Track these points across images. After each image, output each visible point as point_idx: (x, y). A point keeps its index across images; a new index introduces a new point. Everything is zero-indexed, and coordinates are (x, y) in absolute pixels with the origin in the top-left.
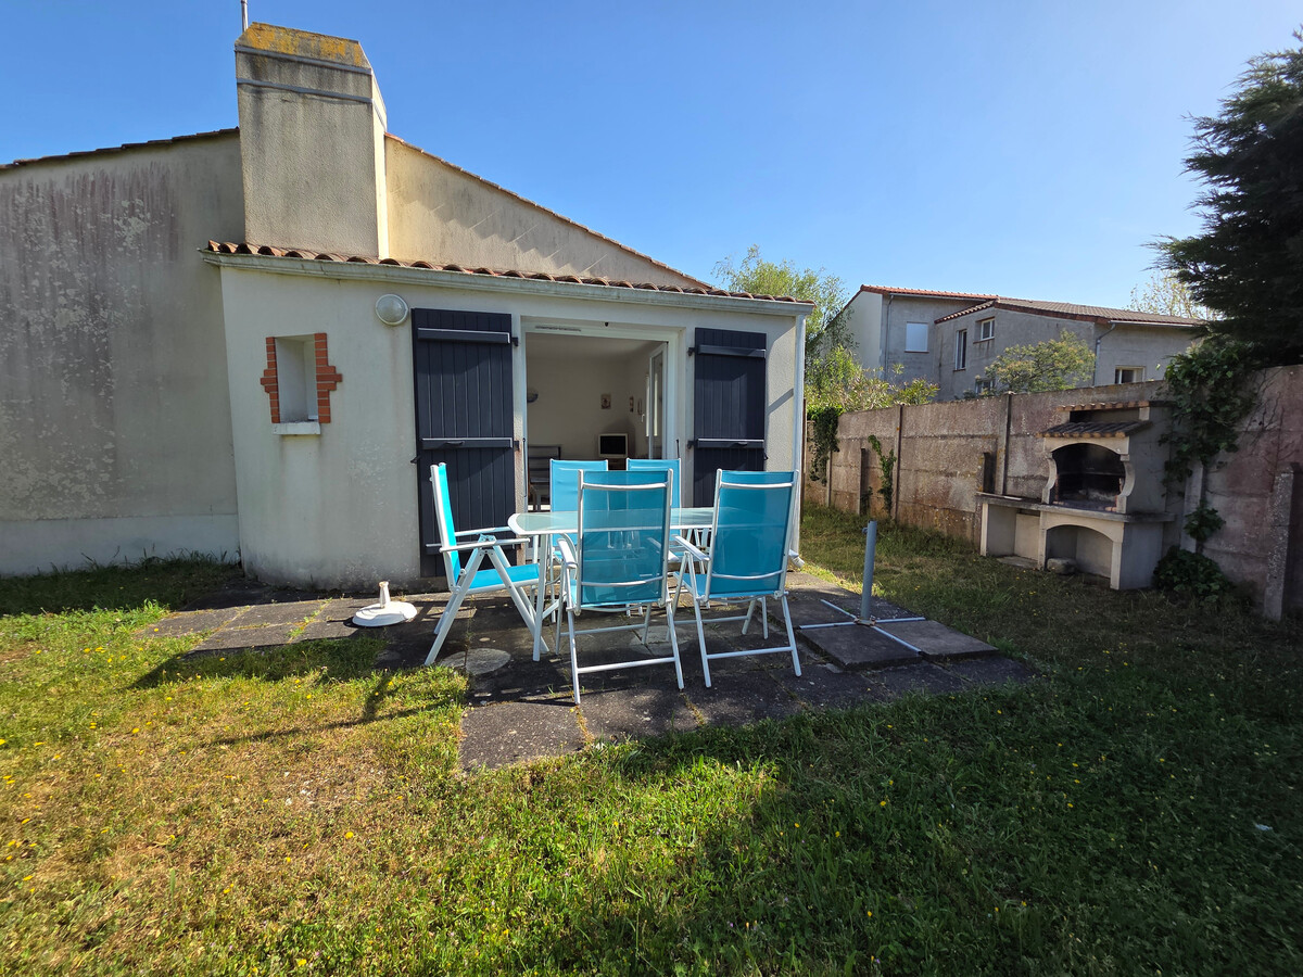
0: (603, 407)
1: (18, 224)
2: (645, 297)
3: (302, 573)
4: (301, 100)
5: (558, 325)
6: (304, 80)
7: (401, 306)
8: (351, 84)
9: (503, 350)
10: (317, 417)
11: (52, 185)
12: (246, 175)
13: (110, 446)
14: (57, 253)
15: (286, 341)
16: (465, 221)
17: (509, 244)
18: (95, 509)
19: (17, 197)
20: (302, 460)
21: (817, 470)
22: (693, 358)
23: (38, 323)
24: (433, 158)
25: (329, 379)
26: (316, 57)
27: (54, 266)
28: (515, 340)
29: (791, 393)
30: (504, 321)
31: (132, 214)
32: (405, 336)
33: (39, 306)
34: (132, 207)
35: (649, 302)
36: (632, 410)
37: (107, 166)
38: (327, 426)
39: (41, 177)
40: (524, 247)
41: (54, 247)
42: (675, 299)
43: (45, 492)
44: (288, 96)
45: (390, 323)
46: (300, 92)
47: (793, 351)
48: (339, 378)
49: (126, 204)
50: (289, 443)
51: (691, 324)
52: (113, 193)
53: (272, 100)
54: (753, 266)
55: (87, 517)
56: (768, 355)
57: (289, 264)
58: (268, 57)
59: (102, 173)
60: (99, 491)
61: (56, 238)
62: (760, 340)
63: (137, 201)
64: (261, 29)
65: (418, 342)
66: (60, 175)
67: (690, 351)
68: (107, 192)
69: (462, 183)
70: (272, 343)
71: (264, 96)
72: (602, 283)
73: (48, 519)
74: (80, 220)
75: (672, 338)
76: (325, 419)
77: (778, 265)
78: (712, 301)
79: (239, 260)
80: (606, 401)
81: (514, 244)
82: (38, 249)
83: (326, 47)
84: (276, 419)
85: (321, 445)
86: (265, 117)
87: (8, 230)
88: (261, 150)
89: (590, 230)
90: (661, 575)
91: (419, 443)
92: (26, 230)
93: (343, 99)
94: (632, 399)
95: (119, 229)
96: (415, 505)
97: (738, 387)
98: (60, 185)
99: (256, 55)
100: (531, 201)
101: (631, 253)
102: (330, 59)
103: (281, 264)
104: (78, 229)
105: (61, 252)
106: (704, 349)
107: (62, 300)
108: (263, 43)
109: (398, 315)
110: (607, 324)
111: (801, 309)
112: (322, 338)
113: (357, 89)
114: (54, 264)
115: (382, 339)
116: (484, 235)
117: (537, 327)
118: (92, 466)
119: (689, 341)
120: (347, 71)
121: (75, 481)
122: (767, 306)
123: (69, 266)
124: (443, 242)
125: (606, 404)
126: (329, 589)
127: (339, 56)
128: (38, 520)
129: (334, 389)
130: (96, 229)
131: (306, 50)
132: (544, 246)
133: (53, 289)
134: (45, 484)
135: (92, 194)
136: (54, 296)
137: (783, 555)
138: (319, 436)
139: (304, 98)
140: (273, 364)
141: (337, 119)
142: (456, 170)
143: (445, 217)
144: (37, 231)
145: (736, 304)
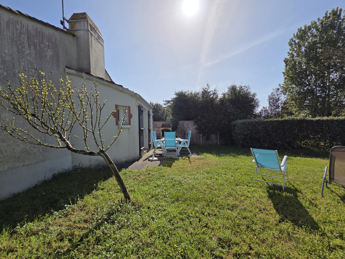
1: (17, 36)
11: (28, 26)
14: (29, 54)
18: (40, 159)
19: (17, 25)
27: (29, 59)
31: (49, 48)
37: (42, 27)
39: (25, 21)
41: (28, 51)
43: (25, 153)
49: (47, 44)
52: (44, 38)
55: (37, 162)
59: (42, 30)
61: (29, 48)
63: (50, 44)
68: (43, 37)
73: (26, 165)
74: (36, 44)
82: (23, 50)
85: (129, 130)
87: (14, 38)
92: (20, 41)
95: (46, 52)
98: (30, 28)
104: (35, 47)
105: (30, 54)
114: (29, 58)
123: (33, 60)
128: (23, 166)
129: (131, 118)
130: (40, 49)
134: (25, 150)
135: (39, 35)
144: (23, 42)
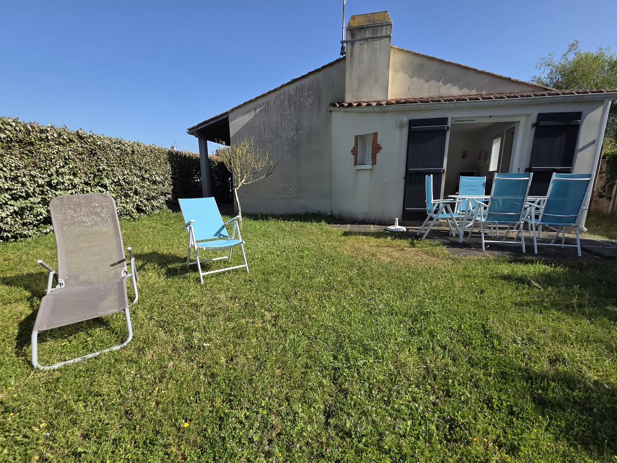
0: (463, 157)
1: (281, 106)
2: (513, 102)
3: (361, 217)
4: (366, 42)
5: (465, 120)
6: (368, 34)
7: (405, 119)
8: (384, 31)
9: (443, 132)
10: (371, 163)
11: (289, 91)
12: (346, 76)
13: (299, 176)
15: (361, 136)
16: (420, 77)
17: (438, 84)
18: (295, 196)
19: (281, 97)
20: (364, 178)
21: (604, 191)
22: (534, 129)
23: (284, 137)
24: (409, 52)
25: (376, 148)
26: (373, 23)
27: (289, 118)
28: (448, 128)
29: (594, 142)
30: (444, 121)
31: (309, 97)
32: (405, 131)
33: (285, 131)
34: (309, 94)
35: (515, 104)
36: (480, 158)
37: (303, 82)
38: (374, 166)
39: (286, 89)
40: (445, 83)
41: (289, 112)
42: (529, 101)
44: (362, 42)
45: (401, 127)
46: (367, 39)
47: (599, 119)
48: (381, 148)
49: (307, 94)
50: (359, 172)
51: (535, 112)
53: (357, 44)
54: (571, 57)
55: (292, 198)
56: (582, 124)
57: (368, 109)
58: (357, 28)
59: (302, 84)
60: (296, 190)
61: (289, 108)
62: (578, 116)
63: (310, 92)
64: (354, 18)
65: (411, 132)
66: (291, 87)
67: (533, 125)
68: (303, 91)
69: (419, 60)
70: (357, 137)
71: (354, 44)
72: (492, 98)
74: (295, 102)
75: (523, 120)
76: (374, 163)
77: (594, 52)
78: (551, 99)
79: (349, 109)
80: (465, 154)
81: (441, 83)
82: (285, 113)
83: (376, 18)
84: (356, 164)
85: (372, 172)
86: (354, 53)
88: (352, 66)
89: (478, 69)
90: (521, 212)
91: (407, 171)
92: (282, 108)
93: (381, 38)
94: (481, 152)
95: (305, 103)
96: (402, 194)
97: (559, 141)
98: (291, 91)
99: (353, 29)
100: (450, 61)
101: (500, 77)
102: (377, 22)
103: (366, 109)
104: (295, 104)
106: (542, 123)
107: (290, 129)
108: (355, 24)
109: (404, 123)
110: (490, 117)
111: (608, 96)
112: (376, 135)
113: (386, 31)
115: (397, 133)
116: (427, 81)
117: (456, 121)
118: (294, 182)
119: (533, 119)
120: (383, 26)
121: (290, 186)
122: (586, 97)
123: (292, 117)
124: (409, 88)
125: (464, 156)
126: (370, 222)
127: (381, 20)
129: (378, 152)
130: (299, 104)
131: (369, 22)
132: (454, 81)
133: (288, 126)
135: (299, 92)
136: (288, 128)
137: (580, 208)
138: (371, 169)
139: (367, 41)
140: (356, 145)
141: (378, 47)
142: (418, 55)
143: (411, 77)
144: (285, 107)
145: (565, 98)
